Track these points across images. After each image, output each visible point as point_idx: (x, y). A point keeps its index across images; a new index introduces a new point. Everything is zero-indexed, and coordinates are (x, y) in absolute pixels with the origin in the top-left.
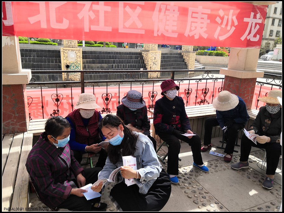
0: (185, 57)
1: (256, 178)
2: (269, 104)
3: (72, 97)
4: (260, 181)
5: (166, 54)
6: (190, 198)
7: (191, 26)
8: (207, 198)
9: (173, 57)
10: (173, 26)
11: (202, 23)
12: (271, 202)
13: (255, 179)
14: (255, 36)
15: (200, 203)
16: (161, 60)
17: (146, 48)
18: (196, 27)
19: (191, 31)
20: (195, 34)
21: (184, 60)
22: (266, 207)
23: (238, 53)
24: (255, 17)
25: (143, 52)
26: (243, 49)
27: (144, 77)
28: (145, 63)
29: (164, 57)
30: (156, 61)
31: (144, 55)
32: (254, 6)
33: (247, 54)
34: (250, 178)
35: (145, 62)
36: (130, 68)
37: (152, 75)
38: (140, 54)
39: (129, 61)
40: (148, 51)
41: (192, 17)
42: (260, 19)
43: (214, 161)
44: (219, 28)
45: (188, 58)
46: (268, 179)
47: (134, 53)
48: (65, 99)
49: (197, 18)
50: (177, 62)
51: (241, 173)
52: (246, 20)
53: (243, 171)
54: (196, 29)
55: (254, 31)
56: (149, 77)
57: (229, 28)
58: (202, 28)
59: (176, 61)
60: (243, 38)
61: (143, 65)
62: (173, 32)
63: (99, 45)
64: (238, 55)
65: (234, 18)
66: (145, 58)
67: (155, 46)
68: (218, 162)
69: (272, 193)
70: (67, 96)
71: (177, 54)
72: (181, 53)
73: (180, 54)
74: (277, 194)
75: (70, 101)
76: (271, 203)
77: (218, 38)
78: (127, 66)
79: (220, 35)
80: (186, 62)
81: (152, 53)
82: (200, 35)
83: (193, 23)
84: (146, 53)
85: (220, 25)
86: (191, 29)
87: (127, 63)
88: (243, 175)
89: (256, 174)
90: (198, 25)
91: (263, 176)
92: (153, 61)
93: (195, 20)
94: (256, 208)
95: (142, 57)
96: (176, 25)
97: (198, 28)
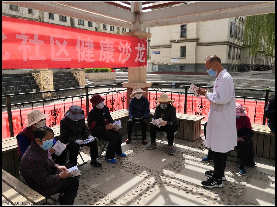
0: (75, 75)
2: (161, 103)
4: (165, 152)
5: (57, 73)
6: (130, 172)
7: (103, 54)
8: (140, 169)
9: (65, 76)
10: (91, 54)
11: (110, 51)
13: (162, 152)
14: (143, 59)
15: (137, 173)
16: (53, 79)
18: (106, 54)
19: (103, 57)
20: (106, 59)
21: (74, 78)
22: (173, 163)
23: (134, 71)
24: (141, 46)
25: (32, 73)
26: (137, 68)
27: (38, 98)
28: (36, 83)
29: (55, 76)
30: (48, 80)
31: (35, 76)
32: (139, 39)
33: (140, 71)
34: (159, 152)
36: (21, 90)
37: (46, 95)
38: (30, 75)
39: (18, 83)
40: (39, 72)
41: (104, 47)
42: (143, 47)
43: (135, 148)
44: (121, 55)
45: (78, 76)
46: (171, 149)
47: (23, 74)
49: (107, 48)
50: (69, 80)
51: (153, 150)
52: (136, 48)
53: (154, 149)
54: (106, 55)
55: (141, 56)
56: (43, 97)
57: (127, 54)
58: (110, 55)
59: (67, 79)
60: (136, 61)
61: (35, 86)
62: (91, 58)
64: (133, 72)
65: (129, 47)
68: (138, 148)
69: (174, 156)
71: (67, 73)
73: (70, 72)
74: (177, 156)
76: (175, 161)
77: (121, 61)
79: (122, 59)
80: (77, 80)
81: (43, 74)
82: (110, 60)
83: (104, 52)
84: (37, 73)
85: (121, 52)
86: (103, 56)
87: (16, 85)
88: (155, 151)
89: (162, 149)
90: (108, 53)
91: (166, 149)
92: (45, 81)
93: (105, 49)
94: (168, 166)
95: (32, 78)
96: (93, 53)
97: (108, 55)
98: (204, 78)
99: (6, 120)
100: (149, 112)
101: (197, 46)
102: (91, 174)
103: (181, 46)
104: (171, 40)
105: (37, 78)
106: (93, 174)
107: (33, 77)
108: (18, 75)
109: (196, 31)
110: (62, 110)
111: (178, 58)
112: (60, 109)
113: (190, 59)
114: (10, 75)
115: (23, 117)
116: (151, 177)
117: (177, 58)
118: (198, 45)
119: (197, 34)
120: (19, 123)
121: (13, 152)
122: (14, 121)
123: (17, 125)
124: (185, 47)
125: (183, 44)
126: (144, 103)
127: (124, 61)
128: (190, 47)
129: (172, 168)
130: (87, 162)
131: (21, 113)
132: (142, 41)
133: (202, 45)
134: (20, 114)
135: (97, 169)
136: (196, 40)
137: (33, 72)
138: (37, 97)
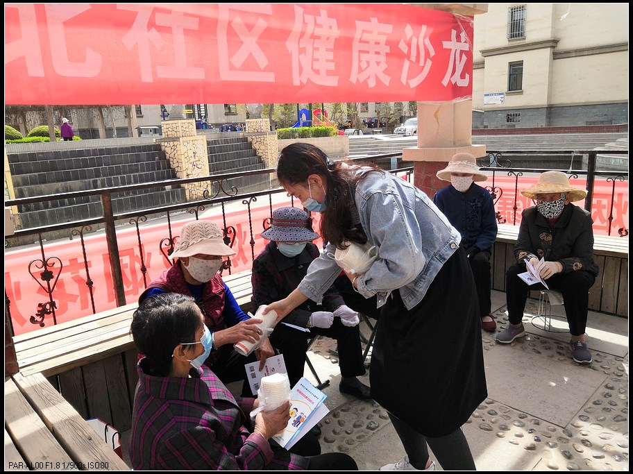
0: (255, 146)
1: (549, 349)
3: (86, 262)
5: (215, 142)
7: (360, 61)
8: (499, 413)
9: (233, 148)
10: (327, 61)
11: (377, 53)
12: (605, 384)
13: (550, 352)
14: (463, 76)
15: (495, 427)
16: (209, 157)
17: (169, 133)
18: (368, 62)
19: (360, 70)
20: (369, 78)
21: (255, 153)
22: (604, 396)
23: (437, 112)
24: (458, 38)
25: (163, 144)
26: (445, 103)
27: (176, 200)
28: (171, 167)
29: (213, 149)
30: (197, 159)
31: (168, 150)
32: (454, 17)
33: (454, 113)
34: (539, 353)
35: (174, 166)
37: (193, 192)
38: (157, 148)
39: (133, 168)
40: (176, 139)
41: (361, 41)
42: (465, 42)
44: (406, 64)
45: (263, 147)
46: (580, 345)
48: (69, 268)
49: (368, 43)
50: (243, 157)
51: (519, 347)
52: (446, 45)
53: (520, 342)
54: (369, 66)
55: (460, 67)
56: (188, 198)
57: (422, 64)
58: (378, 63)
59: (238, 155)
60: (445, 82)
61: (168, 172)
62: (329, 73)
63: (35, 138)
64: (436, 115)
65: (427, 41)
66: (172, 155)
67: (191, 126)
70: (73, 260)
71: (238, 140)
72: (247, 138)
73: (245, 139)
74: (602, 367)
75: (83, 272)
76: (606, 387)
77: (407, 83)
78: (132, 179)
79: (410, 77)
80: (260, 156)
81: (186, 144)
82: (378, 80)
83: (361, 54)
84: (172, 144)
85: (408, 56)
86: (360, 67)
87: (130, 173)
88: (523, 349)
89: (545, 342)
90: (372, 57)
91: (558, 342)
92: (191, 161)
93: (364, 47)
94: (590, 404)
95: (163, 155)
96: (332, 58)
97: (373, 64)
98: (574, 141)
99: (104, 259)
100: (493, 233)
101: (554, 59)
102: (349, 426)
103: (510, 63)
104: (483, 49)
105: (173, 154)
106: (355, 426)
107: (164, 153)
108: (133, 149)
109: (550, 20)
110: (245, 228)
111: (502, 94)
112: (239, 225)
113: (534, 94)
114: (115, 150)
115: (146, 249)
116: (547, 448)
117: (500, 94)
118: (557, 56)
119: (553, 27)
120: (138, 266)
121: (123, 354)
122: (125, 260)
123: (133, 271)
124: (521, 63)
125: (515, 57)
126: (479, 204)
127: (414, 83)
128: (536, 64)
129: (609, 416)
130: (328, 381)
131: (139, 238)
132: (462, 22)
133: (568, 55)
134: (138, 241)
135: (363, 406)
136: (551, 44)
137: (165, 140)
138: (174, 198)
